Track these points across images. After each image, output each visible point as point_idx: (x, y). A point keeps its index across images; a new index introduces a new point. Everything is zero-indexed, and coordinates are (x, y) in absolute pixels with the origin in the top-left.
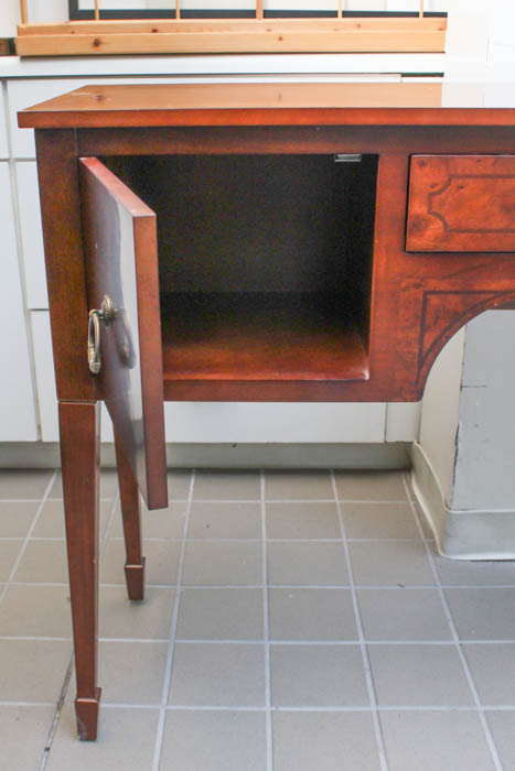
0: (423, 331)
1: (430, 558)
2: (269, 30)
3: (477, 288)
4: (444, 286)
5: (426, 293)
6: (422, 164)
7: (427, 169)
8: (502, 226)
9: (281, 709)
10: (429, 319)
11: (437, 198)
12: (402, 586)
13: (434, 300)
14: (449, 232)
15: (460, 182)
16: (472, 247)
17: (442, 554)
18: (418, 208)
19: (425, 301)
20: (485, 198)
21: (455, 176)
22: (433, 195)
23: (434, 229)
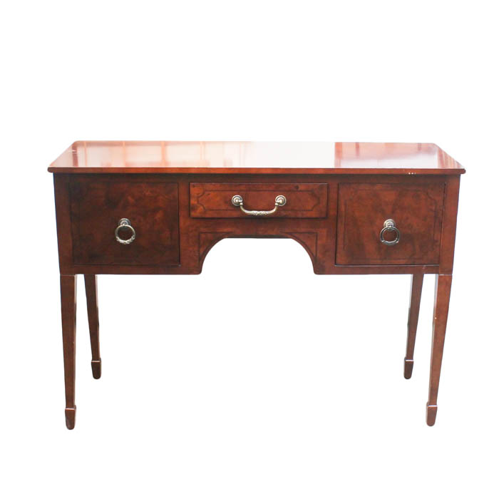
0: (200, 247)
3: (218, 231)
4: (206, 230)
5: (199, 233)
6: (194, 186)
7: (196, 188)
10: (201, 243)
13: (203, 236)
14: (205, 210)
15: (208, 192)
16: (216, 216)
18: (193, 201)
19: (199, 236)
20: (218, 199)
21: (206, 191)
22: (199, 197)
23: (201, 209)
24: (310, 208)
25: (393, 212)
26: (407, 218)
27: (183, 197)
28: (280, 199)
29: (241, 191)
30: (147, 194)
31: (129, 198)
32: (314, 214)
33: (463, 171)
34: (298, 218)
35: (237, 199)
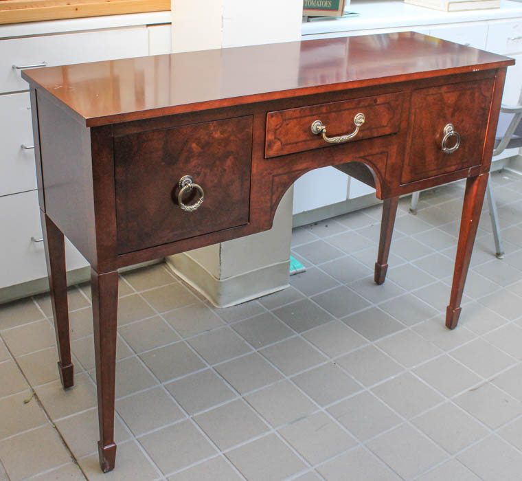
0: (272, 195)
1: (212, 311)
2: (69, 4)
3: (294, 169)
4: (280, 171)
5: (273, 176)
6: (272, 116)
7: (274, 118)
8: (304, 139)
9: (195, 415)
10: (275, 188)
11: (278, 132)
12: (208, 331)
13: (277, 179)
14: (283, 145)
15: (287, 122)
16: (293, 151)
17: (217, 306)
18: (270, 137)
19: (273, 180)
20: (297, 128)
21: (285, 120)
22: (276, 130)
23: (277, 146)
24: (386, 124)
25: (453, 115)
26: (463, 121)
27: (258, 134)
28: (359, 119)
29: (322, 113)
30: (216, 136)
31: (194, 145)
32: (388, 131)
33: (512, 62)
34: (374, 138)
35: (317, 126)
